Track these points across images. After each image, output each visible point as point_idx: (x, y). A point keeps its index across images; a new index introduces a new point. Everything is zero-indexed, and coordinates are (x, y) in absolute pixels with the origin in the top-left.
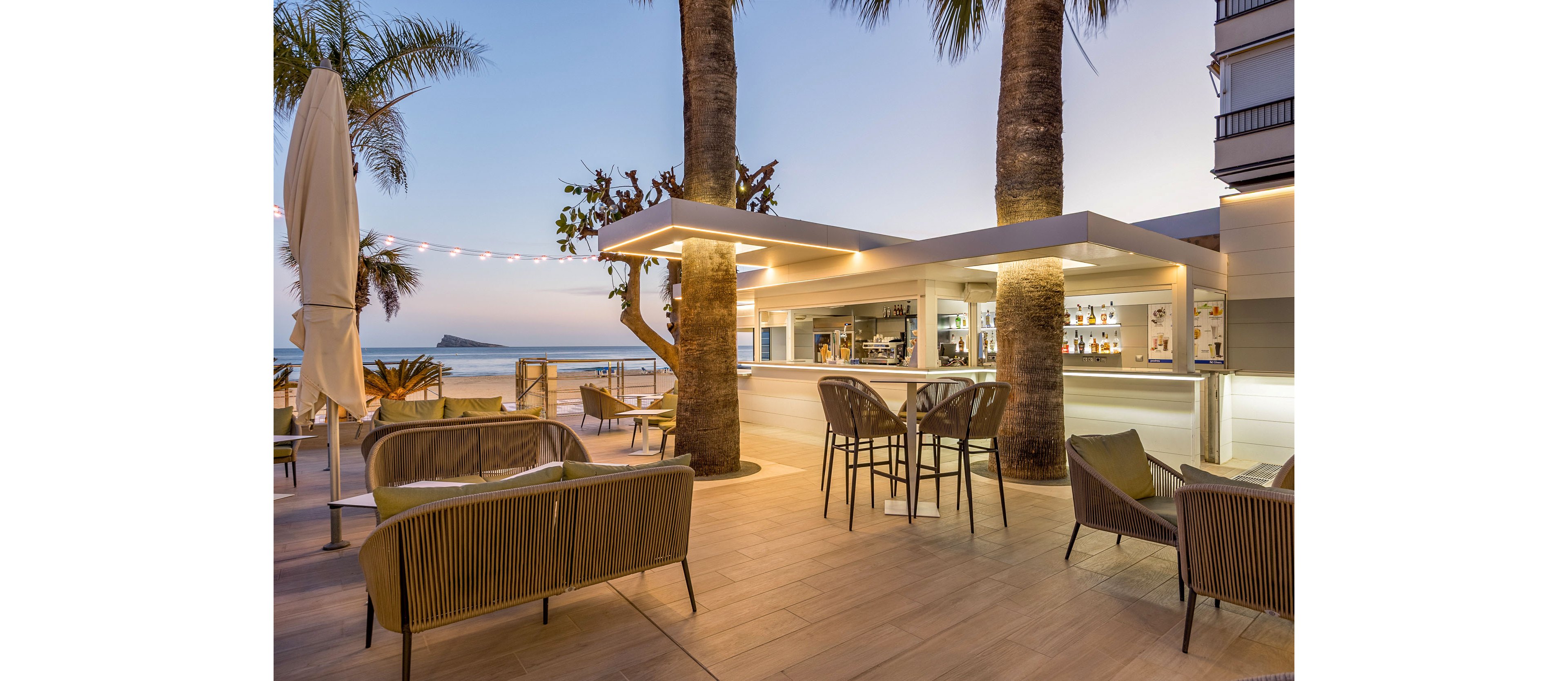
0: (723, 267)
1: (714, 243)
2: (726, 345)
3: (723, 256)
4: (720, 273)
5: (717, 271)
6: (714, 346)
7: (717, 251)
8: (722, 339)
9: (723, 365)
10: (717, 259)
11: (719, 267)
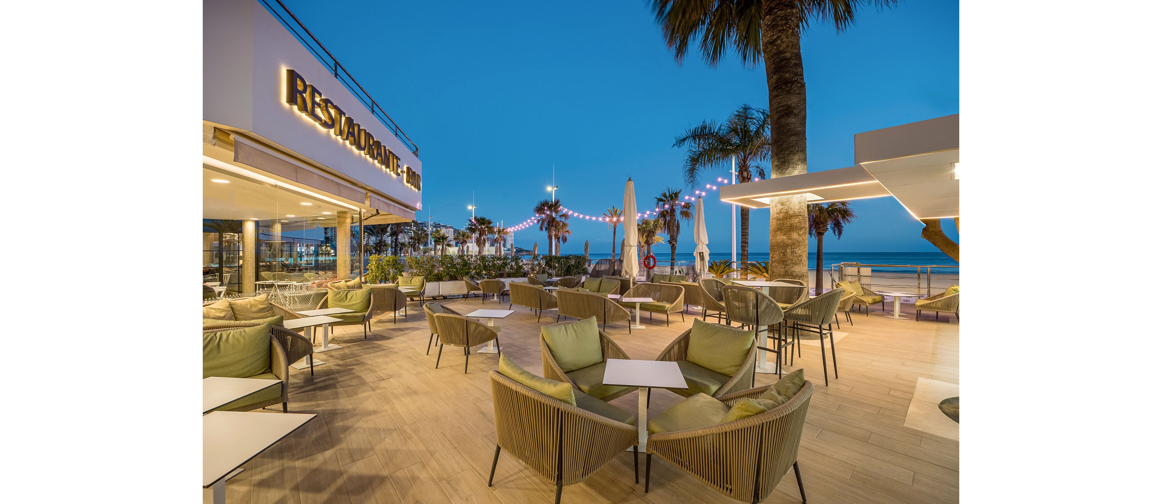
0: (784, 211)
1: (778, 198)
2: (786, 258)
3: (782, 204)
4: (781, 215)
5: (779, 214)
6: (777, 258)
7: (779, 202)
8: (782, 254)
9: (782, 270)
10: (780, 207)
11: (780, 212)
